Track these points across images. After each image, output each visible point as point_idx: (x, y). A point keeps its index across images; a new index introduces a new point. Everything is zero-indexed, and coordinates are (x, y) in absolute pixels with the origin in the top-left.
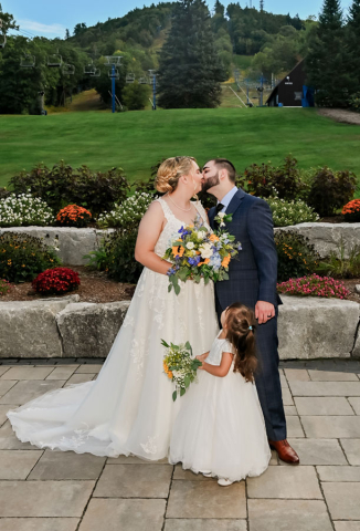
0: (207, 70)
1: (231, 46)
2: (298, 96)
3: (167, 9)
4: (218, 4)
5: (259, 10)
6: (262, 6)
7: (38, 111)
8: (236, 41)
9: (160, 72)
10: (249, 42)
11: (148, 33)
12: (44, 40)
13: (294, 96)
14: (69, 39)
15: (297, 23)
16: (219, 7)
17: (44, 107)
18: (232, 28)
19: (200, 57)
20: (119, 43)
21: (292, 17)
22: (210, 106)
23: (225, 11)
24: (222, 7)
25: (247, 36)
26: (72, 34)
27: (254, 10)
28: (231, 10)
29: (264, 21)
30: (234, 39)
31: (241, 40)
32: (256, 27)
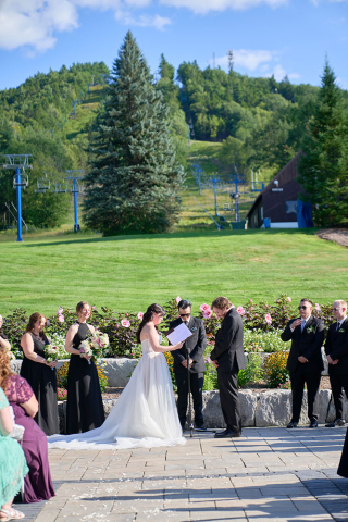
0: (159, 174)
1: (186, 128)
2: (292, 207)
3: (87, 74)
4: (164, 63)
5: (227, 71)
6: (231, 65)
8: (195, 119)
9: (90, 179)
10: (216, 121)
11: (58, 112)
13: (286, 207)
18: (186, 100)
23: (176, 75)
24: (171, 68)
25: (212, 112)
27: (219, 74)
28: (184, 73)
29: (236, 88)
30: (191, 116)
31: (201, 118)
32: (224, 98)
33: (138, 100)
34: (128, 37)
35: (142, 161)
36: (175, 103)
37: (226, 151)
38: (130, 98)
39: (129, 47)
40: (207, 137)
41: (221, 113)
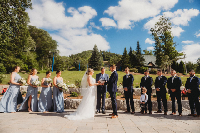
0: (99, 64)
1: (103, 59)
3: (90, 51)
9: (89, 64)
10: (107, 58)
11: (86, 56)
12: (65, 57)
13: (117, 69)
16: (101, 51)
17: (64, 70)
18: (103, 55)
19: (97, 61)
20: (80, 58)
21: (116, 54)
25: (107, 57)
26: (70, 56)
27: (108, 52)
28: (103, 52)
29: (110, 54)
30: (104, 58)
31: (105, 58)
32: (108, 55)
33: (96, 53)
34: (95, 45)
35: (96, 61)
36: (102, 56)
37: (108, 62)
38: (95, 53)
39: (95, 46)
40: (106, 61)
41: (108, 57)
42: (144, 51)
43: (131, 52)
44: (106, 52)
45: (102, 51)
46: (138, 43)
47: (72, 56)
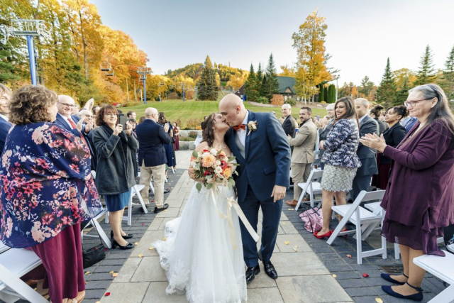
0: (214, 87)
2: (242, 96)
3: (198, 65)
7: (159, 100)
9: (199, 88)
10: (225, 77)
14: (166, 75)
15: (241, 71)
16: (216, 65)
17: (160, 99)
19: (211, 83)
21: (239, 69)
22: (215, 100)
25: (225, 75)
27: (227, 67)
29: (231, 71)
30: (221, 76)
31: (223, 77)
32: (227, 72)
34: (207, 56)
38: (208, 71)
40: (224, 81)
41: (227, 76)
42: (282, 68)
43: (260, 73)
44: (224, 67)
45: (218, 64)
46: (271, 58)
47: (170, 74)
